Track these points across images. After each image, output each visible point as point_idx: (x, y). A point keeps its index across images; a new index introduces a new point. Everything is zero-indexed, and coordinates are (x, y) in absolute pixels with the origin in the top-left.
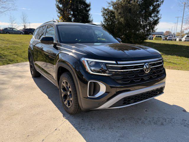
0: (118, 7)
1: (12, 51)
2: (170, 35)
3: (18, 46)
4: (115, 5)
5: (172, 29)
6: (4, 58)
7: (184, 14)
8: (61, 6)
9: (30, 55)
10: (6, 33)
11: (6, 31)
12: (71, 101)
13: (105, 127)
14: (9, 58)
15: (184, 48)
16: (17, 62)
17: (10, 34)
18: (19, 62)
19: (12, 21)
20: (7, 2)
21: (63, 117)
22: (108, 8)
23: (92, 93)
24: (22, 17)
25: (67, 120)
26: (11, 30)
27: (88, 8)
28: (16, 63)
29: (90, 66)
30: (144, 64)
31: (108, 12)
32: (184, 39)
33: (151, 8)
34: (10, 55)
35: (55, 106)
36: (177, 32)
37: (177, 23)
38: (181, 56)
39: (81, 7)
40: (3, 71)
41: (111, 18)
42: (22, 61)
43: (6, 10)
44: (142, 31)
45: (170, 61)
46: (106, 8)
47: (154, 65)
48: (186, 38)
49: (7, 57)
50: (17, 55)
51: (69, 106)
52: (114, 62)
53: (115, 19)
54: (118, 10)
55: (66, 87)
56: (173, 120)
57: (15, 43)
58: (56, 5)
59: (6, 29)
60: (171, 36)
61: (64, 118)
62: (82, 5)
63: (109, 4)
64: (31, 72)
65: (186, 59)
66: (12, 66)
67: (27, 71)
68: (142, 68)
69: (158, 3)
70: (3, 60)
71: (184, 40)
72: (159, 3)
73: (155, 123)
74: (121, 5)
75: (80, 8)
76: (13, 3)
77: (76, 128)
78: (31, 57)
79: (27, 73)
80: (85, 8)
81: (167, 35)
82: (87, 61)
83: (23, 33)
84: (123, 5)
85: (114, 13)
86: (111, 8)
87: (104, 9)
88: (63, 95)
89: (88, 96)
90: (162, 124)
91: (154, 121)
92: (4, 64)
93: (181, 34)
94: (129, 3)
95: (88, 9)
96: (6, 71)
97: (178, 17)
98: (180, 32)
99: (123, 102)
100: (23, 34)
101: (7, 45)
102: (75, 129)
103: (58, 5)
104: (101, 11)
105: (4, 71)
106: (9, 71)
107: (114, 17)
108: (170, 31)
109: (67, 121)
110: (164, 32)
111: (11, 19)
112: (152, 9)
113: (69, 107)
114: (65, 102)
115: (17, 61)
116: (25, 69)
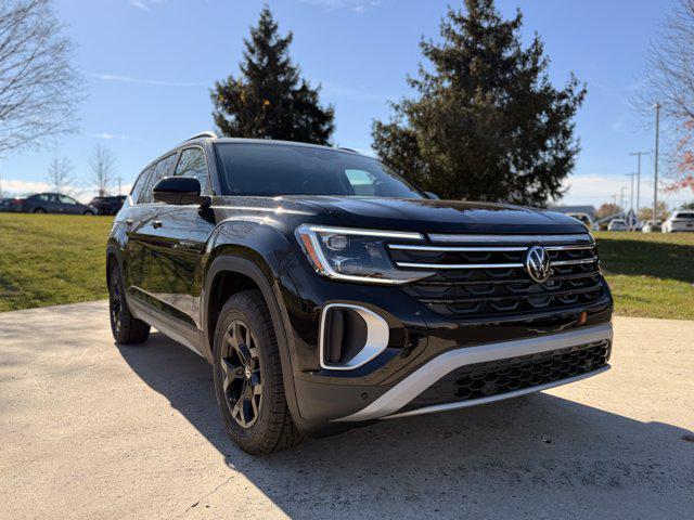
0: (429, 119)
1: (49, 266)
2: (618, 217)
3: (74, 251)
4: (418, 113)
5: (622, 196)
6: (16, 289)
7: (661, 140)
8: (230, 118)
9: (112, 264)
10: (34, 212)
11: (34, 204)
12: (257, 397)
13: (388, 495)
14: (36, 286)
15: (674, 251)
16: (66, 300)
17: (46, 212)
18: (70, 302)
19: (59, 174)
20: (49, 106)
21: (224, 466)
22: (393, 121)
23: (337, 355)
24: (96, 162)
25: (241, 475)
26: (52, 200)
27: (324, 124)
28: (58, 304)
29: (330, 255)
30: (526, 249)
31: (394, 137)
32: (668, 226)
33: (544, 119)
34: (42, 279)
35: (196, 431)
36: (642, 206)
37: (639, 174)
38: (664, 276)
39: (302, 123)
40: (8, 327)
41: (405, 155)
42: (82, 299)
43: (41, 131)
44: (516, 197)
45: (625, 292)
46: (386, 122)
47: (562, 255)
48: (674, 222)
49: (30, 286)
50: (68, 279)
51: (248, 420)
52: (417, 236)
53: (421, 159)
54: (426, 129)
55: (238, 350)
56: (656, 469)
57: (63, 239)
58: (215, 117)
59: (35, 198)
60: (622, 220)
61: (227, 468)
62: (304, 117)
63: (397, 108)
64: (114, 325)
65: (685, 285)
66: (46, 314)
67: (100, 327)
68: (522, 265)
69: (564, 102)
70: (13, 293)
71: (670, 229)
72: (571, 104)
73: (584, 480)
74: (437, 110)
75: (298, 123)
76: (67, 107)
77: (277, 500)
78: (115, 270)
79: (100, 331)
80: (315, 125)
81: (607, 218)
82: (319, 235)
83: (96, 210)
84: (442, 109)
85: (413, 139)
86: (405, 123)
87: (380, 124)
88: (226, 384)
89: (323, 366)
90: (615, 483)
91: (580, 474)
92: (16, 309)
93: (656, 213)
94: (465, 103)
95: (326, 127)
96: (19, 328)
97: (639, 154)
98: (652, 207)
99: (457, 387)
100: (93, 214)
101: (32, 247)
102: (269, 503)
103: (221, 116)
104: (371, 131)
105: (13, 327)
106: (32, 328)
107: (416, 150)
108: (618, 204)
109: (241, 479)
110: (597, 207)
111: (55, 168)
112: (547, 123)
113: (250, 424)
114: (233, 408)
115: (66, 297)
116: (90, 321)
